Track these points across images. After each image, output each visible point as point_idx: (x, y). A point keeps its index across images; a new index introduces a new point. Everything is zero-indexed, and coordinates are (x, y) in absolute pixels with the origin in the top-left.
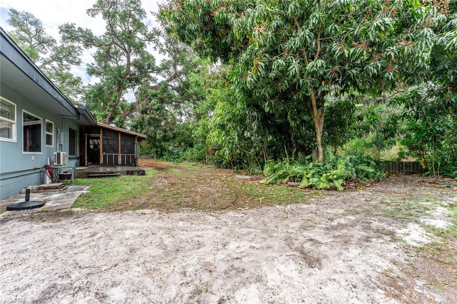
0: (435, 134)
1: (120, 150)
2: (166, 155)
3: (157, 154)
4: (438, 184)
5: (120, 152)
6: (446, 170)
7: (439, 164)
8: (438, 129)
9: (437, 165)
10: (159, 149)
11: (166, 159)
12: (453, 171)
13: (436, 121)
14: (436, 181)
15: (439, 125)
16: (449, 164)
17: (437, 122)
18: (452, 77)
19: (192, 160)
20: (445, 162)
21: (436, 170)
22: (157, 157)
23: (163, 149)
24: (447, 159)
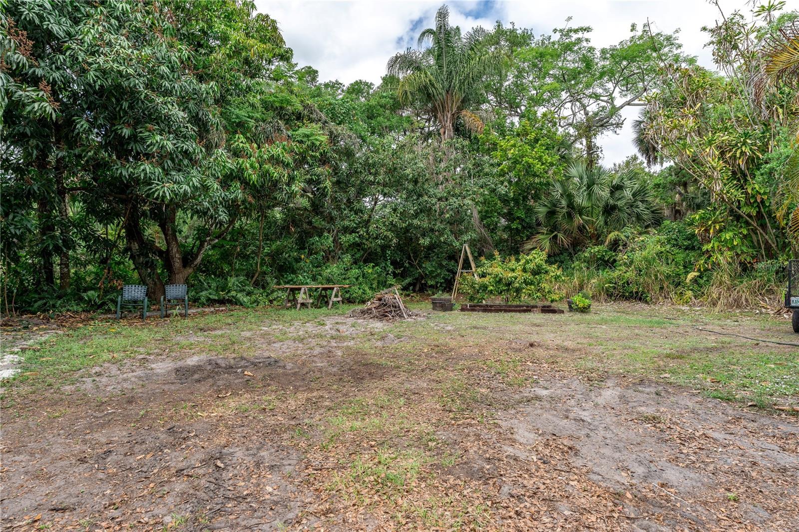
0: (10, 237)
4: (11, 326)
6: (25, 302)
7: (15, 291)
8: (13, 231)
9: (12, 292)
12: (36, 302)
13: (11, 217)
14: (9, 320)
15: (16, 225)
16: (30, 291)
17: (13, 220)
18: (35, 152)
20: (25, 287)
21: (10, 302)
24: (28, 283)
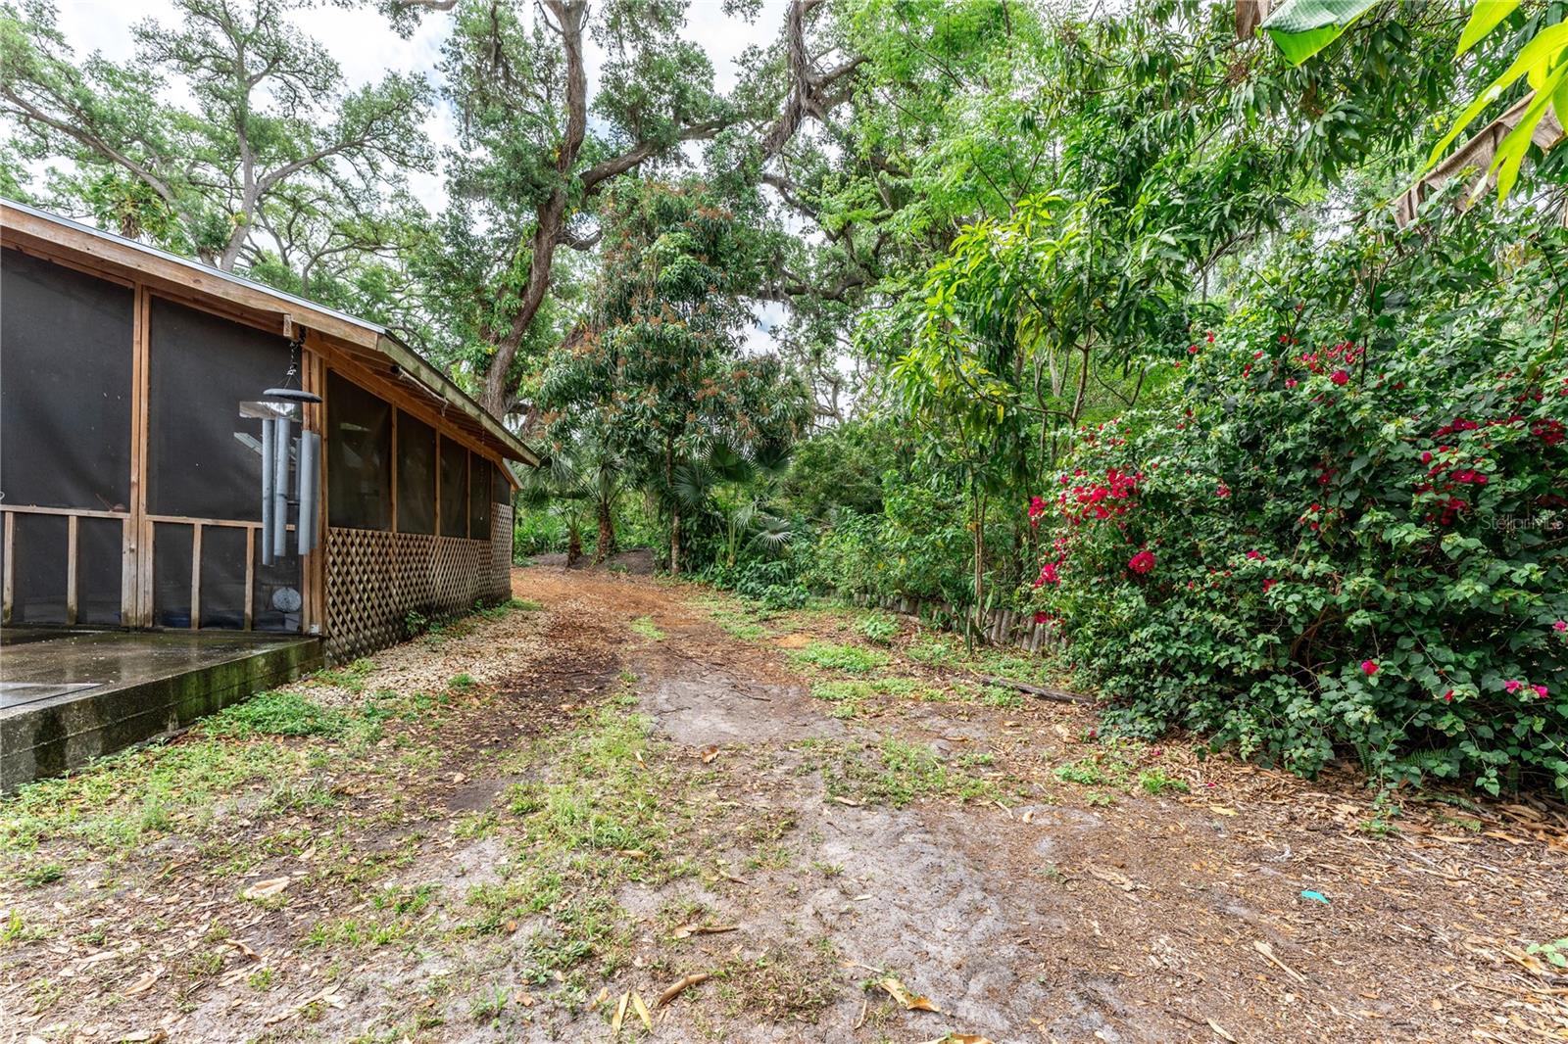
1: (138, 473)
2: (725, 556)
3: (682, 549)
5: (139, 495)
10: (692, 523)
11: (726, 580)
19: (867, 597)
22: (683, 567)
23: (712, 524)
